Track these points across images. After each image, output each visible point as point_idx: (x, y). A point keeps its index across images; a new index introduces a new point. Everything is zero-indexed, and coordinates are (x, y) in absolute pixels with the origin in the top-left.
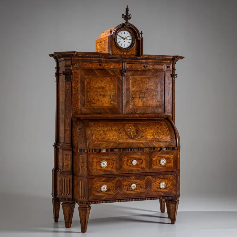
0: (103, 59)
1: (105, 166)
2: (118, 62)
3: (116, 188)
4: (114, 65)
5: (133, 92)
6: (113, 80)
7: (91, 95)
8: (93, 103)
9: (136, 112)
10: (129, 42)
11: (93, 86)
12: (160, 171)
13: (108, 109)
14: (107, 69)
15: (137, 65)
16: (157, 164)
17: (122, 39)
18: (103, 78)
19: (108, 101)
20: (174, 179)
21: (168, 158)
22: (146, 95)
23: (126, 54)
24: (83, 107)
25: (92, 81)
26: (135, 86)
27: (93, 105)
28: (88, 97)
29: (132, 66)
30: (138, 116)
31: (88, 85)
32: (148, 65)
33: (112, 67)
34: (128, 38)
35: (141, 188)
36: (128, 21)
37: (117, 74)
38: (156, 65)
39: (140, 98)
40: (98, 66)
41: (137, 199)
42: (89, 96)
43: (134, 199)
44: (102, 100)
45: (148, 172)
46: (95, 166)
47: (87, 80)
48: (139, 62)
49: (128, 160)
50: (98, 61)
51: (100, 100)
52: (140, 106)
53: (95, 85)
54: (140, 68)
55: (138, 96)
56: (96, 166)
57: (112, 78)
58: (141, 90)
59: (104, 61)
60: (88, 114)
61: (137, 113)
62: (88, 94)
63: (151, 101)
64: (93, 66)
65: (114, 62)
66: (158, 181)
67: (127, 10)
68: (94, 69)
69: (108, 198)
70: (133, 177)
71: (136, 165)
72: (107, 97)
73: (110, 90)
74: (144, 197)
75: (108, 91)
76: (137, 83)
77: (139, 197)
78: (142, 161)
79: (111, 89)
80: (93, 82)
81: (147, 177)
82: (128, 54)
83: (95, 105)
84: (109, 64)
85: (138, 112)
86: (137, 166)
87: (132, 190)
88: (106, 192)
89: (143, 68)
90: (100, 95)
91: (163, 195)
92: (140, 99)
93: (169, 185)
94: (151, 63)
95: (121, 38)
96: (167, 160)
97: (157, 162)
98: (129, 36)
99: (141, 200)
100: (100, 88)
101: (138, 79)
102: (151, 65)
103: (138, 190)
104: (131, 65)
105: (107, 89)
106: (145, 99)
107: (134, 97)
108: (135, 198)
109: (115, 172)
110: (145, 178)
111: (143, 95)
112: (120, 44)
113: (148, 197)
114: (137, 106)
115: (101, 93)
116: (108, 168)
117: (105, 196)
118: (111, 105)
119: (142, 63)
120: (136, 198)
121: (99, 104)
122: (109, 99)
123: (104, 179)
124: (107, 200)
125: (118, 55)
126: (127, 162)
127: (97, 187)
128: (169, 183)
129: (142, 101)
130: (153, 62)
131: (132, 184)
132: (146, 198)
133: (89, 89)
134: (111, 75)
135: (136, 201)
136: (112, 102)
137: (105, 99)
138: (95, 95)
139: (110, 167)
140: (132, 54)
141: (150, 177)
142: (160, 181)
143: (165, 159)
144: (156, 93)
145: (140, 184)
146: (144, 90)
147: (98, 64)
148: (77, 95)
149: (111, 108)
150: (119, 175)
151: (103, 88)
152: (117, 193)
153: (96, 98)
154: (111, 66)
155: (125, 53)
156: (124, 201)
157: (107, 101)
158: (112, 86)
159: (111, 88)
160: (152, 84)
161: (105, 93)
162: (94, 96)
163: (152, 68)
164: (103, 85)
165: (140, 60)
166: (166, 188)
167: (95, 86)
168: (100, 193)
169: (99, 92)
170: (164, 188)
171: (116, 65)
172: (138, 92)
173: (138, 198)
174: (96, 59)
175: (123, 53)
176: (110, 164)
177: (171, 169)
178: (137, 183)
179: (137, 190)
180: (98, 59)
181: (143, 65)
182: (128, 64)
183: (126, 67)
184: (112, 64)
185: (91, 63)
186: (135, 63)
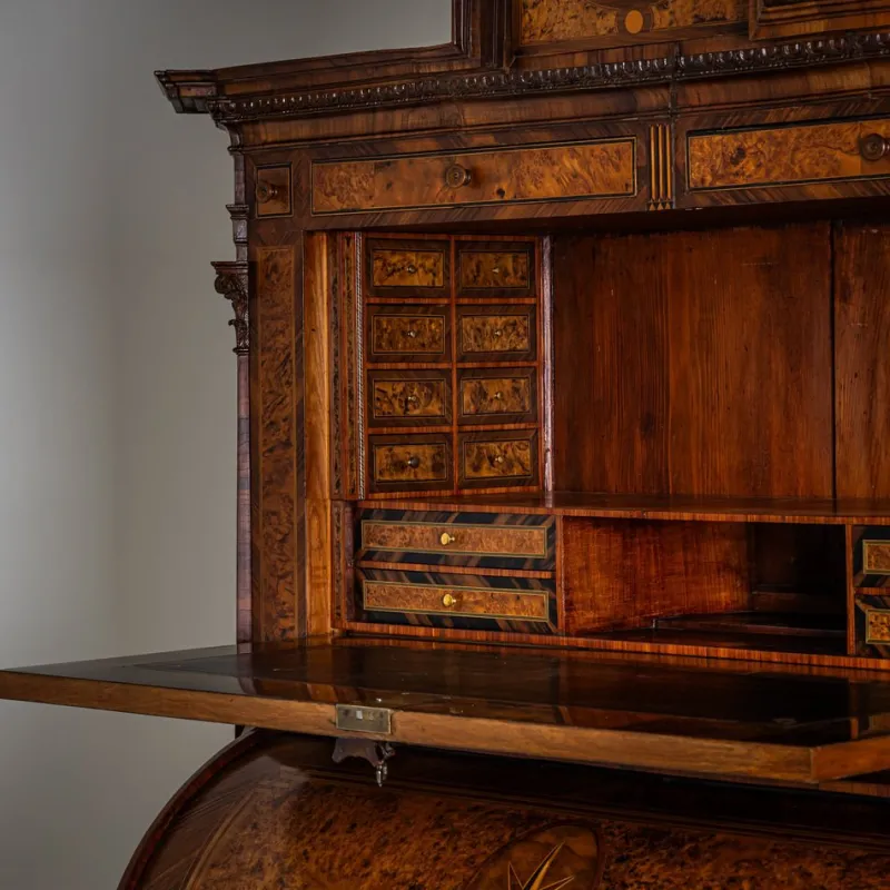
0: (472, 115)
2: (605, 128)
4: (569, 159)
15: (794, 132)
29: (741, 152)
33: (549, 188)
40: (438, 187)
48: (804, 99)
50: (437, 137)
54: (823, 173)
59: (481, 129)
64: (399, 197)
65: (573, 133)
82: (662, 19)
84: (531, 162)
89: (853, 165)
104: (731, 142)
119: (842, 108)
125: (566, 48)
140: (699, 19)
147: (435, 164)
154: (537, 179)
155: (634, 22)
165: (819, 83)
171: (585, 164)
174: (413, 118)
175: (611, 19)
180: (429, 117)
181: (850, 132)
182: (705, 140)
183: (680, 174)
184: (555, 152)
185: (378, 167)
186: (771, 117)
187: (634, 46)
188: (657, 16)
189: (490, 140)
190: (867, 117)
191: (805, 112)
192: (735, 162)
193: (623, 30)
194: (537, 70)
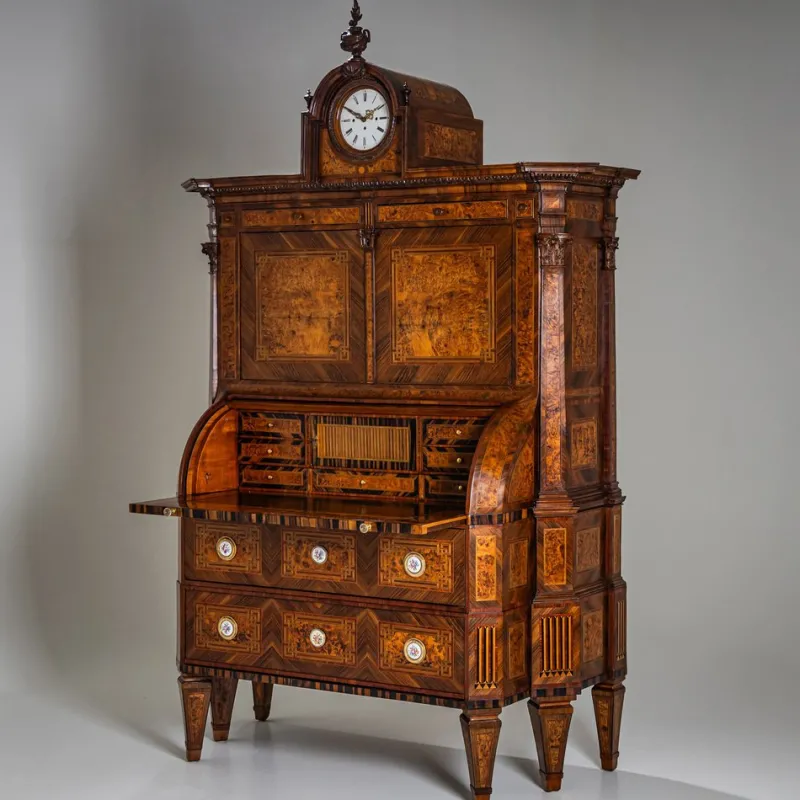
0: (303, 197)
1: (228, 554)
2: (350, 202)
3: (265, 634)
4: (337, 212)
5: (399, 305)
6: (337, 266)
7: (271, 319)
8: (278, 345)
9: (413, 376)
10: (379, 129)
11: (278, 288)
12: (407, 597)
13: (324, 365)
14: (316, 228)
15: (413, 206)
16: (395, 571)
17: (358, 121)
18: (307, 259)
19: (322, 339)
20: (459, 635)
21: (436, 554)
22: (443, 317)
23: (366, 170)
24: (250, 359)
25: (275, 269)
26: (409, 282)
27: (277, 350)
28: (263, 323)
29: (396, 212)
30: (414, 392)
31: (264, 284)
32: (450, 206)
33: (330, 221)
34: (378, 114)
35: (343, 647)
36: (364, 55)
37: (347, 242)
38: (478, 205)
39: (423, 327)
40: (290, 220)
41: (328, 685)
42: (265, 321)
43: (318, 681)
44: (305, 334)
45: (366, 594)
46: (202, 551)
47: (262, 269)
48: (417, 196)
49: (300, 542)
50: (289, 203)
51: (297, 334)
52: (423, 355)
53: (284, 284)
54: (422, 219)
55: (418, 321)
56: (206, 551)
57: (333, 259)
58: (429, 299)
59: (305, 201)
60: (263, 381)
61: (415, 380)
62: (263, 316)
63: (464, 338)
64: (275, 222)
65: (338, 204)
66: (399, 634)
67: (356, 15)
68: (277, 229)
69: (241, 663)
70: (319, 605)
71: (325, 563)
72: (318, 324)
73: (328, 300)
74: (353, 682)
75: (322, 304)
76: (414, 272)
77: (335, 680)
78: (346, 553)
79: (330, 297)
80: (279, 275)
81: (363, 614)
82: (371, 170)
83: (284, 352)
84: (323, 212)
85: (420, 378)
86: (329, 568)
87: (312, 649)
88: (234, 643)
89: (432, 217)
90: (299, 317)
91: (416, 685)
92: (427, 328)
93: (441, 655)
94: (459, 198)
95: (354, 117)
96: (432, 560)
97: (394, 564)
98: (379, 108)
99: (340, 691)
100: (296, 295)
101: (419, 258)
102: (459, 204)
103: (333, 654)
104: (392, 209)
105: (319, 296)
106: (441, 333)
107: (404, 322)
108: (322, 678)
109: (261, 580)
110: (354, 615)
111: (436, 318)
112: (349, 139)
113: (364, 684)
114: (417, 355)
115: (301, 311)
116: (241, 564)
117: (233, 655)
118: (332, 353)
119: (428, 200)
120: (325, 679)
121: (296, 348)
122: (324, 330)
123: (227, 598)
124: (239, 668)
125: (338, 177)
126: (297, 549)
127: (207, 622)
128: (438, 647)
129: (431, 338)
130: (466, 193)
131: (314, 627)
132: (357, 686)
133: (267, 299)
134: (330, 248)
135: (325, 689)
136: (335, 343)
137: (313, 331)
138: (284, 318)
139: (244, 561)
140: (384, 171)
141: (372, 614)
142: (406, 634)
143: (425, 556)
144: (480, 308)
145: (339, 635)
146: (437, 299)
147: (290, 212)
148: (231, 319)
149: (331, 365)
150: (272, 591)
151: (307, 294)
152: (268, 652)
153: (286, 329)
154: (326, 218)
155: (362, 170)
156: (287, 684)
157: (319, 340)
158: (333, 286)
159: (331, 294)
160: (465, 277)
161: (312, 310)
162: (280, 321)
163: (463, 216)
164: (308, 282)
165: (421, 191)
166: (426, 664)
167: (285, 289)
168: (216, 642)
169: (296, 307)
170: (422, 664)
171: (343, 214)
172: (419, 306)
173: (332, 683)
174: (281, 197)
175: (354, 169)
176: (244, 549)
177: (445, 595)
178: (329, 627)
179: (330, 651)
180: (287, 197)
181: (431, 207)
182: (383, 208)
183: (375, 217)
184: (332, 210)
185: (268, 213)
186: (406, 201)
187: (362, 178)
188: (369, 168)
189: (309, 205)
190: (436, 202)
191: (416, 200)
192: (393, 214)
193: (358, 172)
194: (327, 183)
